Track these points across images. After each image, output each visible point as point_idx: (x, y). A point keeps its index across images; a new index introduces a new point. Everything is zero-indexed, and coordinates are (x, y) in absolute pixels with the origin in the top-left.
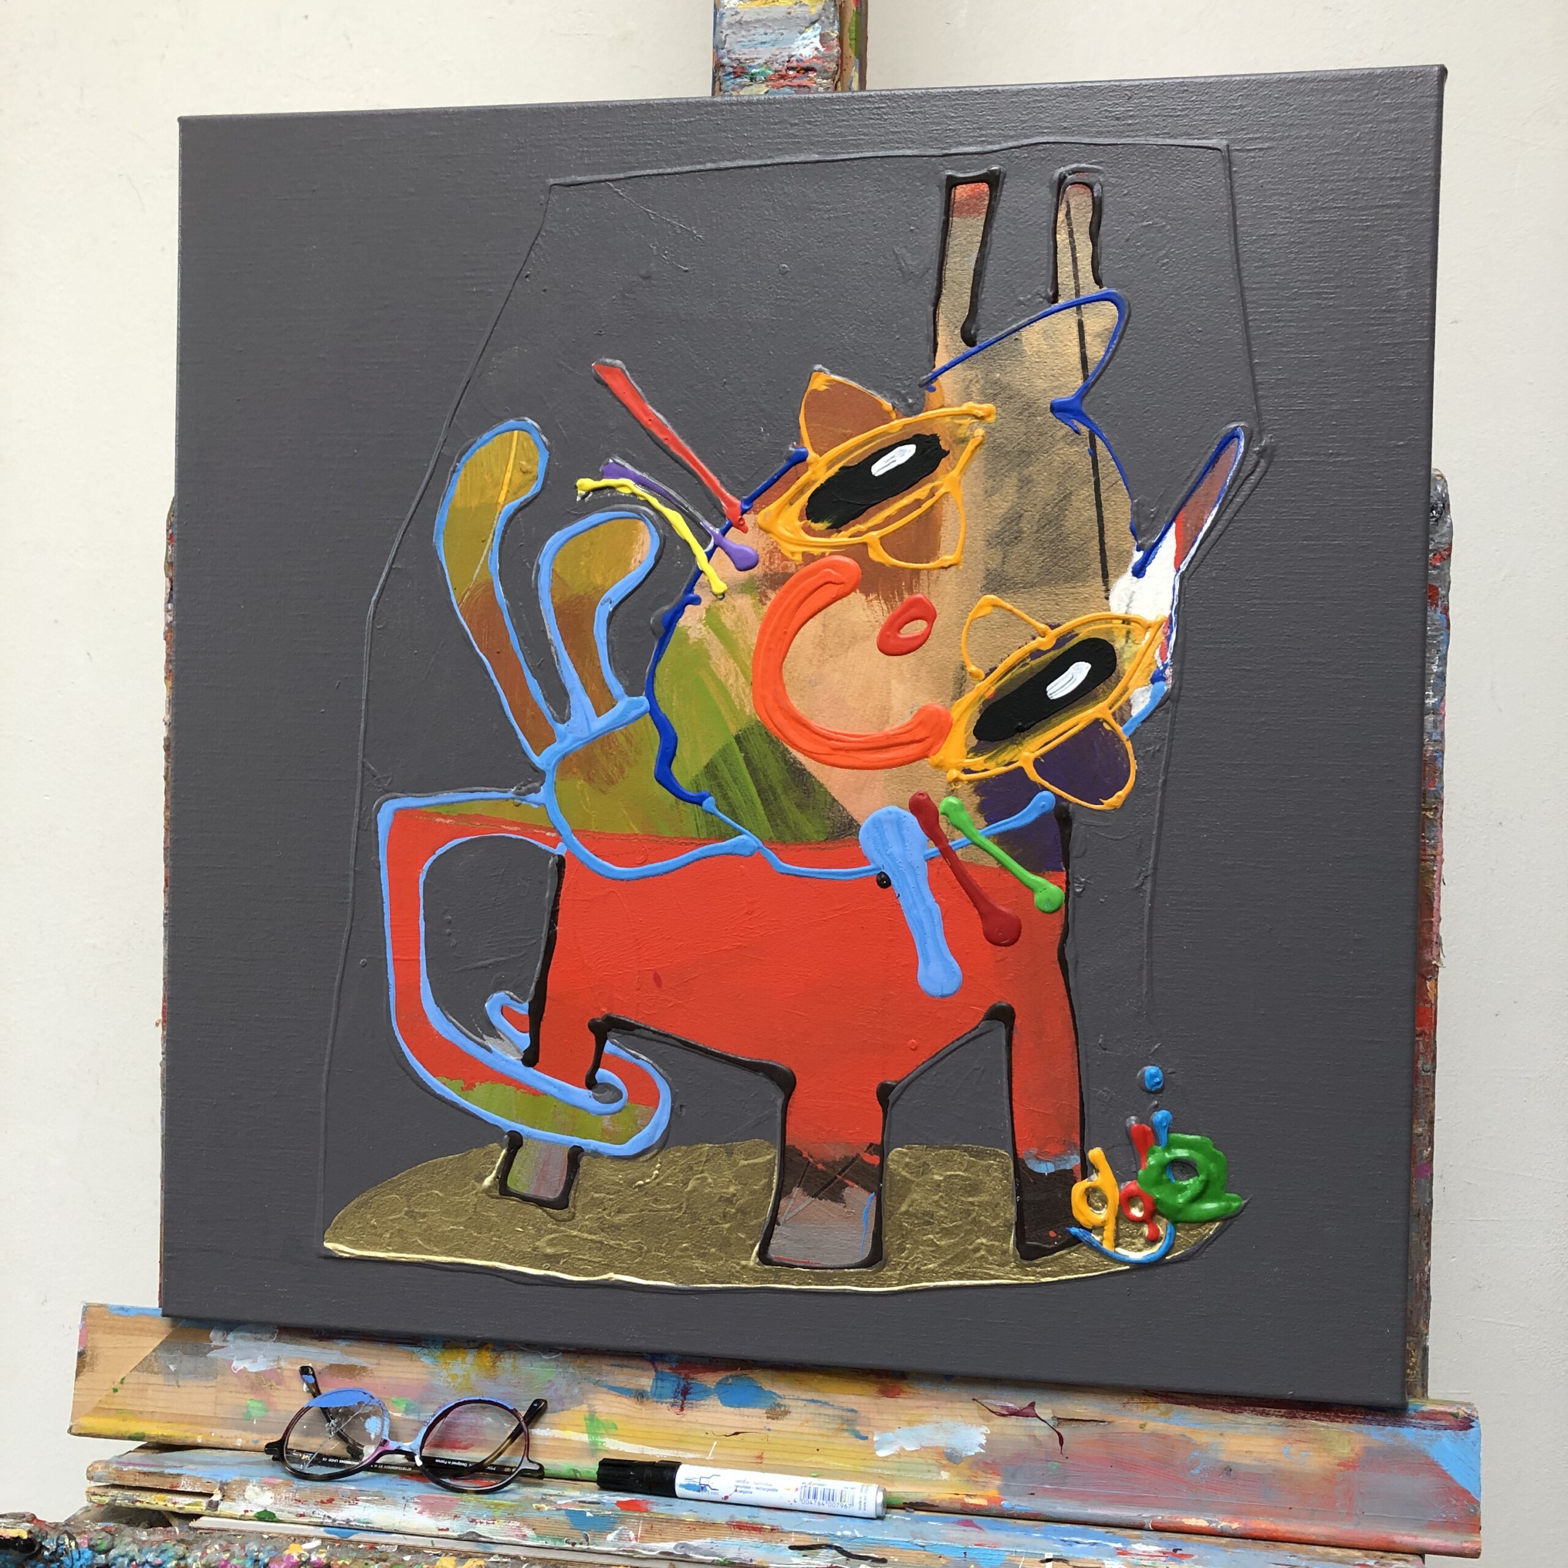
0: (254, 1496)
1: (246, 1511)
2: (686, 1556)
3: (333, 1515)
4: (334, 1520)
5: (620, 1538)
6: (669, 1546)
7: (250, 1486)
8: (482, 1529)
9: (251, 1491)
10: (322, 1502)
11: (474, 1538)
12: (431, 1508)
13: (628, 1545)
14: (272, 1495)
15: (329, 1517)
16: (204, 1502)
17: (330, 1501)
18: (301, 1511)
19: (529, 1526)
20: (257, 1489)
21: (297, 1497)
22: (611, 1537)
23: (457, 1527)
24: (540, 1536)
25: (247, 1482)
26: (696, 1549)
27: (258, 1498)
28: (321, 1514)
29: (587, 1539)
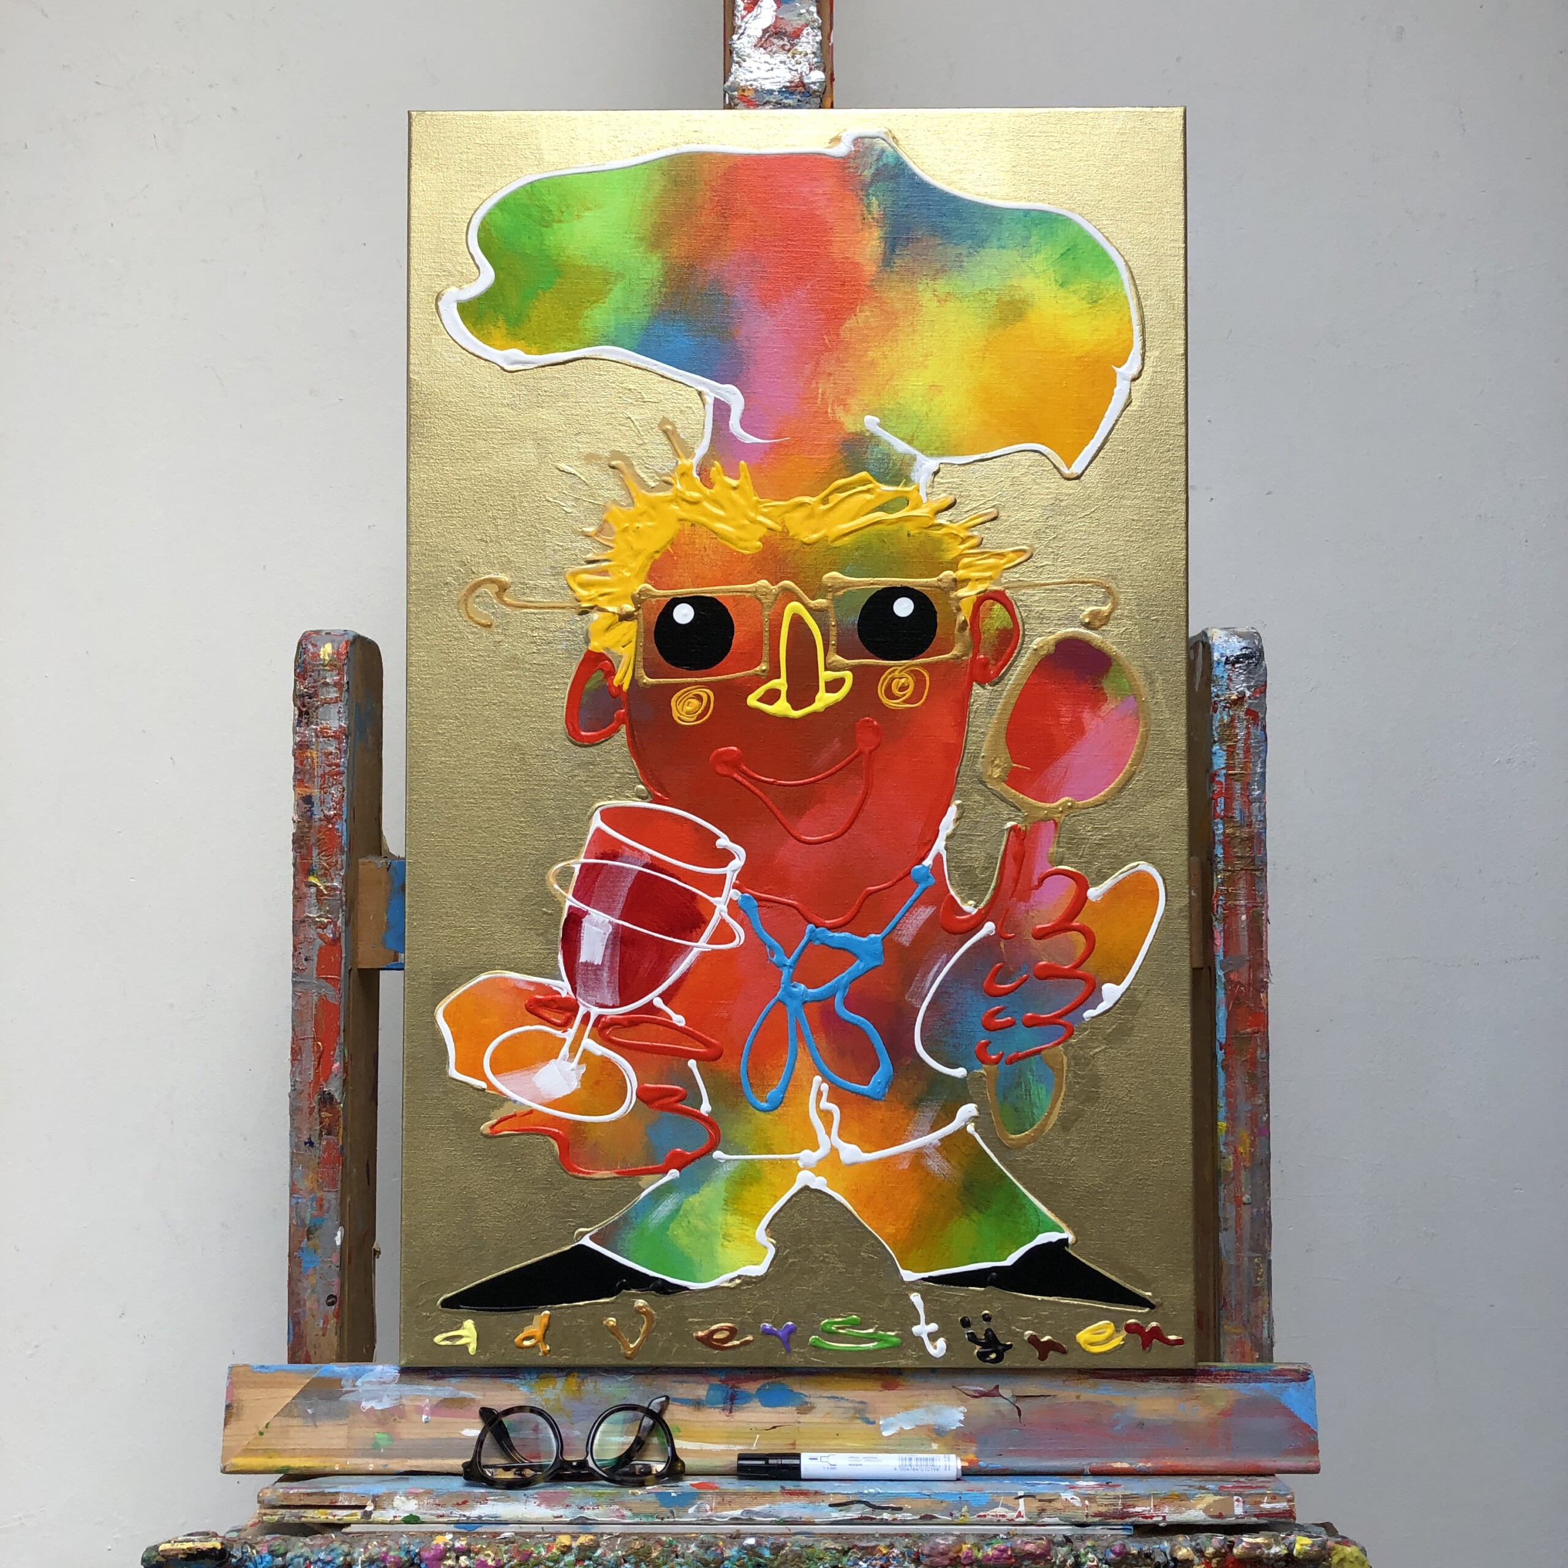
0: (400, 1503)
1: (395, 1517)
2: (751, 1519)
3: (467, 1514)
4: (469, 1518)
5: (698, 1510)
6: (737, 1513)
7: (398, 1497)
8: (588, 1513)
9: (398, 1501)
10: (458, 1504)
11: (583, 1522)
12: (548, 1501)
13: (704, 1515)
14: (416, 1502)
15: (464, 1516)
16: (359, 1512)
17: (464, 1502)
18: (440, 1512)
19: (626, 1508)
20: (403, 1498)
21: (437, 1502)
22: (691, 1510)
23: (568, 1514)
24: (635, 1515)
25: (394, 1494)
26: (758, 1514)
27: (405, 1506)
28: (457, 1514)
29: (672, 1512)
